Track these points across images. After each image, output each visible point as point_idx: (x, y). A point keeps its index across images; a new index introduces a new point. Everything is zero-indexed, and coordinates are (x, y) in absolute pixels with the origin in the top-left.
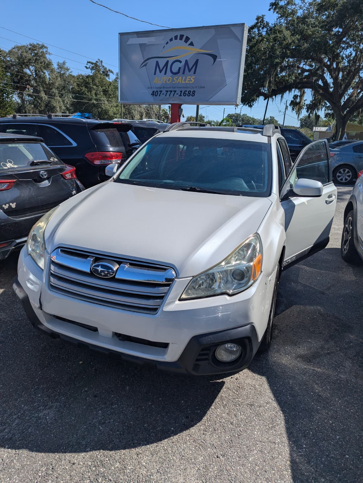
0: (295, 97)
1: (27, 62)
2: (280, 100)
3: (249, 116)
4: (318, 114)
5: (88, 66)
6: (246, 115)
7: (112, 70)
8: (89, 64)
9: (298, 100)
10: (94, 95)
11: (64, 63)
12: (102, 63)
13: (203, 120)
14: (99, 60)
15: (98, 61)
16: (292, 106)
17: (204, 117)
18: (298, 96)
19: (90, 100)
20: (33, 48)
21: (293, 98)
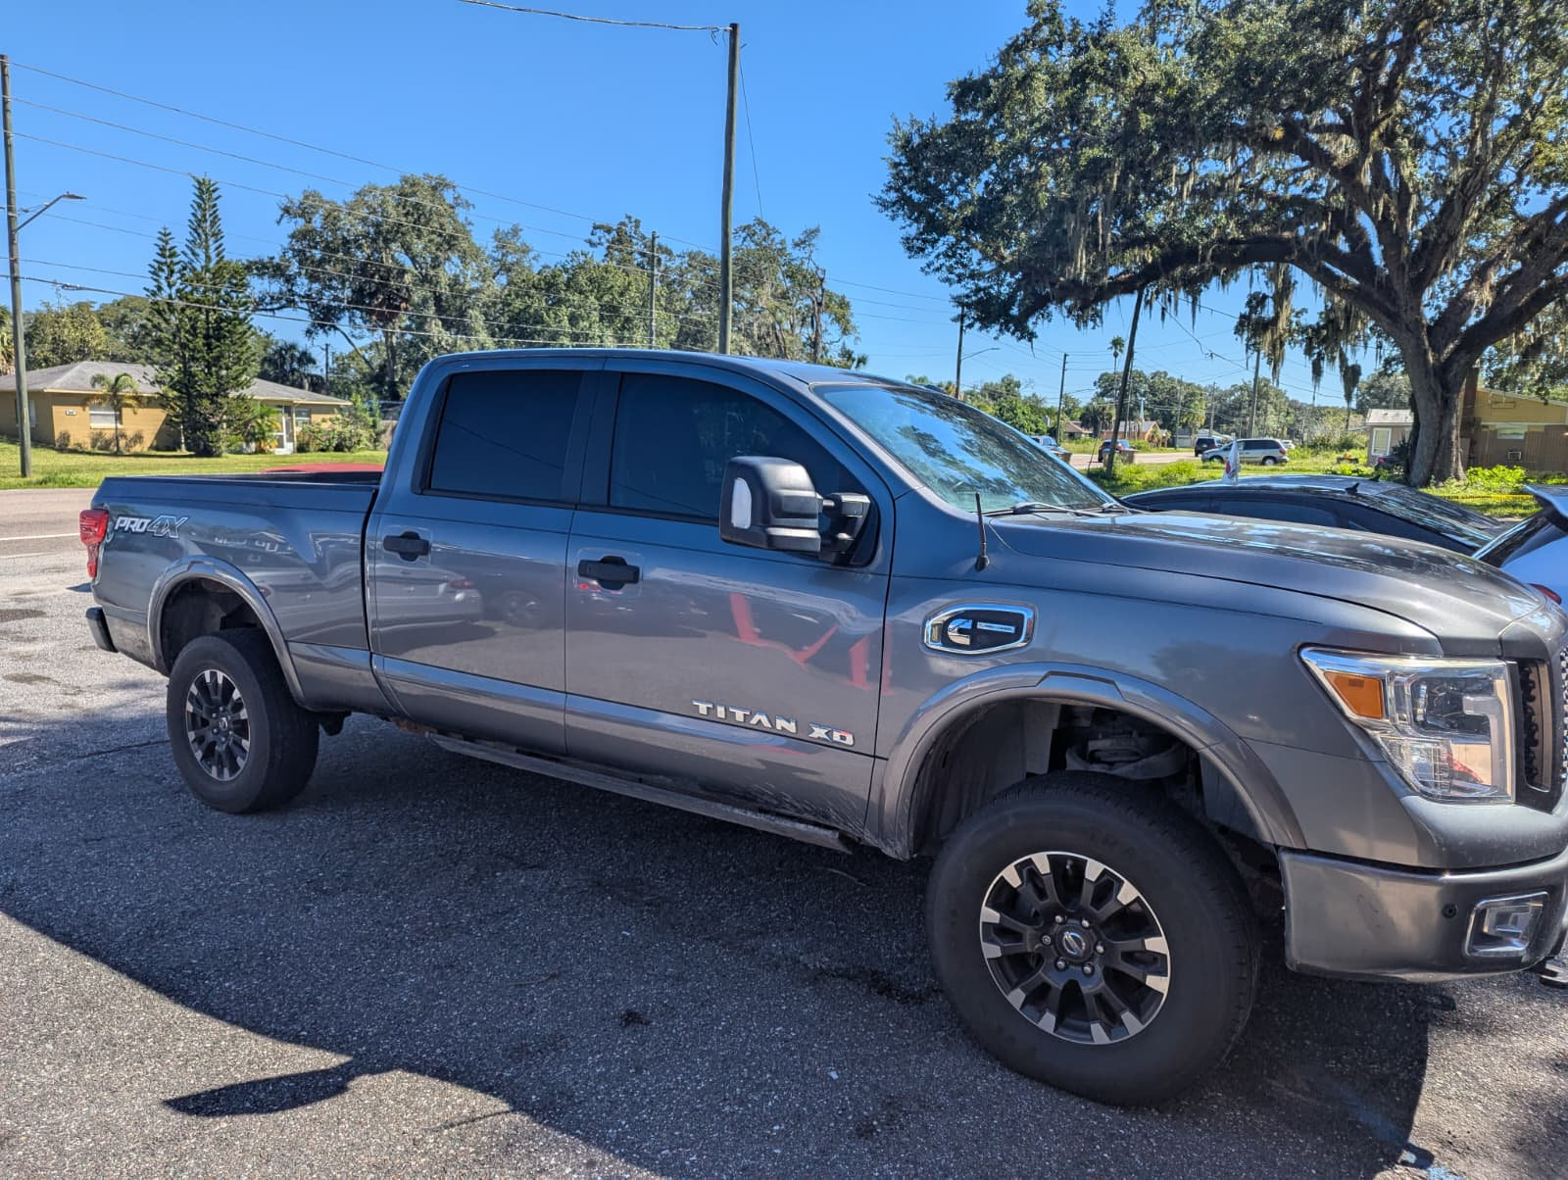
0: (1257, 301)
1: (388, 232)
2: (1191, 315)
3: (1177, 377)
4: (1350, 363)
5: (595, 239)
6: (1166, 374)
7: (669, 247)
8: (600, 233)
9: (1269, 311)
10: (566, 322)
11: (515, 232)
12: (637, 227)
13: (1017, 395)
14: (629, 218)
15: (627, 221)
16: (1245, 336)
17: (1018, 385)
18: (1265, 297)
19: (554, 336)
20: (407, 190)
21: (1249, 304)
